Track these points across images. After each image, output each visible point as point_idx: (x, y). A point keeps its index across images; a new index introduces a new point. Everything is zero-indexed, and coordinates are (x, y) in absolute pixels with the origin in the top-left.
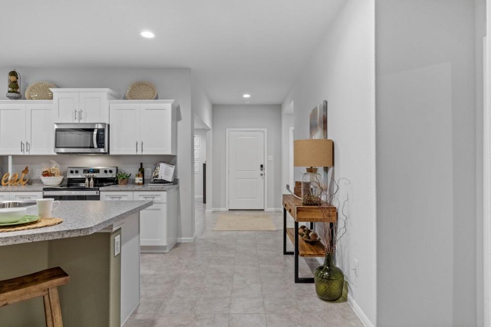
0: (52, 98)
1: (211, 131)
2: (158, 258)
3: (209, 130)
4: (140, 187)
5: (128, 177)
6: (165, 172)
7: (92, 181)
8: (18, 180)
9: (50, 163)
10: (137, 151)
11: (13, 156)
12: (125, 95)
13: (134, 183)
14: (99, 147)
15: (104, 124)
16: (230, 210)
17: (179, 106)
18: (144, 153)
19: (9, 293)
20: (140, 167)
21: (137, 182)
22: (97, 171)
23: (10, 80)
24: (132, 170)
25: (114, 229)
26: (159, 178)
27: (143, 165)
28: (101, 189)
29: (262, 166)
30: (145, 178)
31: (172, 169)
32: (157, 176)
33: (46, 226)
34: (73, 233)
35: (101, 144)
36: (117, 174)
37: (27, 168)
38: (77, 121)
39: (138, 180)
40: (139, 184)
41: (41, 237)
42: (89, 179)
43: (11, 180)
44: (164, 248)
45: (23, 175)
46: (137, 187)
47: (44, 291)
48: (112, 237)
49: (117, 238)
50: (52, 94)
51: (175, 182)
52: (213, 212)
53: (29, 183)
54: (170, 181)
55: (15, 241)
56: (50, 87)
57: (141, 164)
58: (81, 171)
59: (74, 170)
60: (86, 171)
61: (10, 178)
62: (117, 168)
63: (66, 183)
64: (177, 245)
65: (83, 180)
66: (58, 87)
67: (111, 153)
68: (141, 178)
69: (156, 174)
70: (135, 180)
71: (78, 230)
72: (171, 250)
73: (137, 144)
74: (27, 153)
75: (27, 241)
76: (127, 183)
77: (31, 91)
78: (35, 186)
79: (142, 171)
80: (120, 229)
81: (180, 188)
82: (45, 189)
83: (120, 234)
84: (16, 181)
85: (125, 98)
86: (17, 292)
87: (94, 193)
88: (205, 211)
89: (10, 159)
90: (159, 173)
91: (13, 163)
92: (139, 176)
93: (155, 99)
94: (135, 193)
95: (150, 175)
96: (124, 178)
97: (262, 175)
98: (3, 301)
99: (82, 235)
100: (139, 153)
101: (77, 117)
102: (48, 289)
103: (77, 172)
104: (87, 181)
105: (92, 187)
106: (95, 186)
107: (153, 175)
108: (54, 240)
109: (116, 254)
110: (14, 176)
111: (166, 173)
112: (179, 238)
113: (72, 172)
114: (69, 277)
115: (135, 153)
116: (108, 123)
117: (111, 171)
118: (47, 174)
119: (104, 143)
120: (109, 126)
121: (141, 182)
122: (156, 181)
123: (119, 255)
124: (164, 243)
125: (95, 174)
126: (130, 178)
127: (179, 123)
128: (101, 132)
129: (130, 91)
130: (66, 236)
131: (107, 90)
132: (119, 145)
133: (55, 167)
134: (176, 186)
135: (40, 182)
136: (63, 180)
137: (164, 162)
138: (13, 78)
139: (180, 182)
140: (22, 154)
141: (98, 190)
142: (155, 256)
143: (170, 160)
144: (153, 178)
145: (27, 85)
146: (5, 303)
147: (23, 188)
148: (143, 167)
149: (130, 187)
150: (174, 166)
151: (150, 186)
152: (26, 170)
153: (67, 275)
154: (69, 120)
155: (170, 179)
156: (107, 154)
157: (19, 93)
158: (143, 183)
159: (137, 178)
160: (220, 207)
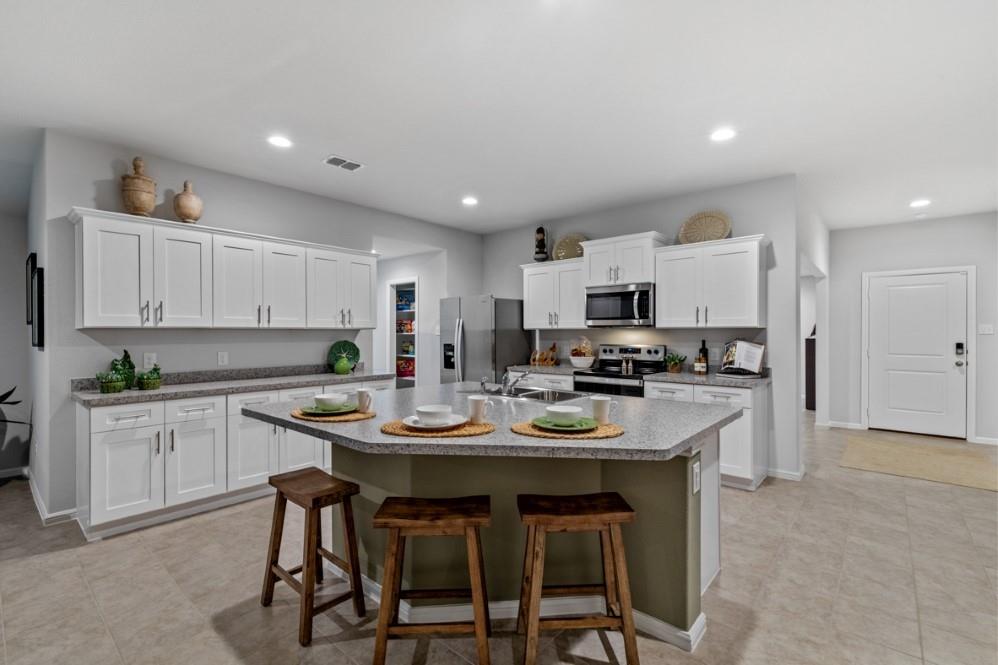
0: (581, 255)
1: (827, 281)
2: (737, 496)
3: (822, 278)
4: (703, 378)
5: (682, 361)
6: (745, 355)
7: (630, 364)
8: (546, 359)
9: (580, 339)
10: (698, 321)
11: (541, 331)
12: (678, 237)
13: (691, 370)
14: (641, 317)
15: (649, 284)
16: (870, 429)
17: (771, 244)
18: (710, 325)
19: (568, 518)
20: (701, 346)
21: (697, 369)
22: (638, 351)
23: (537, 240)
24: (688, 351)
25: (694, 453)
26: (736, 366)
27: (707, 343)
28: (645, 377)
29: (959, 346)
30: (710, 363)
31: (758, 351)
32: (731, 363)
33: (607, 437)
34: (645, 455)
35: (644, 314)
36: (665, 355)
37: (554, 346)
38: (612, 283)
39: (699, 367)
40: (700, 373)
41: (606, 454)
42: (627, 363)
43: (540, 360)
44: (747, 482)
45: (551, 354)
46: (698, 378)
47: (605, 525)
48: (690, 463)
49: (696, 466)
50: (582, 249)
51: (764, 373)
52: (832, 428)
53: (557, 363)
54: (756, 371)
55: (578, 454)
56: (579, 241)
57: (704, 342)
58: (616, 351)
59: (608, 348)
60: (624, 350)
61: (537, 356)
62: (665, 347)
63: (597, 366)
64: (768, 481)
65: (618, 363)
66: (588, 239)
67: (657, 326)
68: (704, 365)
69: (731, 359)
70: (693, 366)
71: (651, 450)
72: (759, 487)
73: (698, 311)
74: (555, 327)
75: (590, 456)
76: (680, 370)
77: (558, 248)
78: (563, 368)
79: (704, 352)
80: (699, 452)
81: (774, 384)
82: (576, 373)
83: (700, 460)
84: (543, 361)
85: (677, 242)
86: (576, 518)
87: (635, 383)
88: (813, 426)
89: (537, 334)
90: (736, 358)
91: (541, 338)
92: (700, 361)
93: (727, 237)
94: (697, 388)
95: (717, 359)
96: (676, 364)
97: (959, 364)
98: (562, 525)
99: (656, 459)
100: (702, 324)
101: (613, 276)
102: (609, 524)
103: (611, 351)
104: (624, 364)
105: (630, 373)
106: (634, 372)
107: (725, 360)
108: (622, 461)
109: (695, 491)
110: (542, 354)
111: (749, 357)
112: (771, 469)
113: (605, 351)
114: (634, 514)
115: (693, 325)
116: (653, 282)
117: (656, 352)
118: (577, 353)
119: (647, 311)
120: (654, 285)
121: (704, 370)
122: (729, 370)
123: (699, 492)
124: (748, 475)
125: (635, 356)
126: (686, 362)
127: (771, 273)
128: (645, 295)
129: (685, 230)
130: (636, 457)
131: (653, 234)
132: (670, 313)
133: (586, 345)
134: (766, 381)
135: (569, 362)
136: (595, 361)
137: (743, 340)
138: (540, 236)
139: (774, 374)
140: (549, 327)
141: (642, 378)
142: (731, 492)
143: (755, 336)
144: (725, 364)
145: (553, 242)
146: (563, 528)
147: (551, 369)
148: (707, 346)
149: (687, 377)
150: (763, 347)
151: (721, 378)
152: (553, 348)
153: (632, 511)
154: (602, 281)
155: (755, 368)
156: (651, 327)
157: (546, 253)
158: (707, 373)
159: (696, 364)
160: (848, 421)
